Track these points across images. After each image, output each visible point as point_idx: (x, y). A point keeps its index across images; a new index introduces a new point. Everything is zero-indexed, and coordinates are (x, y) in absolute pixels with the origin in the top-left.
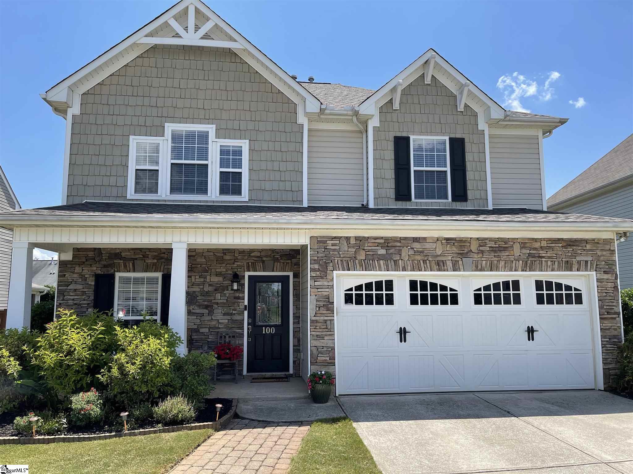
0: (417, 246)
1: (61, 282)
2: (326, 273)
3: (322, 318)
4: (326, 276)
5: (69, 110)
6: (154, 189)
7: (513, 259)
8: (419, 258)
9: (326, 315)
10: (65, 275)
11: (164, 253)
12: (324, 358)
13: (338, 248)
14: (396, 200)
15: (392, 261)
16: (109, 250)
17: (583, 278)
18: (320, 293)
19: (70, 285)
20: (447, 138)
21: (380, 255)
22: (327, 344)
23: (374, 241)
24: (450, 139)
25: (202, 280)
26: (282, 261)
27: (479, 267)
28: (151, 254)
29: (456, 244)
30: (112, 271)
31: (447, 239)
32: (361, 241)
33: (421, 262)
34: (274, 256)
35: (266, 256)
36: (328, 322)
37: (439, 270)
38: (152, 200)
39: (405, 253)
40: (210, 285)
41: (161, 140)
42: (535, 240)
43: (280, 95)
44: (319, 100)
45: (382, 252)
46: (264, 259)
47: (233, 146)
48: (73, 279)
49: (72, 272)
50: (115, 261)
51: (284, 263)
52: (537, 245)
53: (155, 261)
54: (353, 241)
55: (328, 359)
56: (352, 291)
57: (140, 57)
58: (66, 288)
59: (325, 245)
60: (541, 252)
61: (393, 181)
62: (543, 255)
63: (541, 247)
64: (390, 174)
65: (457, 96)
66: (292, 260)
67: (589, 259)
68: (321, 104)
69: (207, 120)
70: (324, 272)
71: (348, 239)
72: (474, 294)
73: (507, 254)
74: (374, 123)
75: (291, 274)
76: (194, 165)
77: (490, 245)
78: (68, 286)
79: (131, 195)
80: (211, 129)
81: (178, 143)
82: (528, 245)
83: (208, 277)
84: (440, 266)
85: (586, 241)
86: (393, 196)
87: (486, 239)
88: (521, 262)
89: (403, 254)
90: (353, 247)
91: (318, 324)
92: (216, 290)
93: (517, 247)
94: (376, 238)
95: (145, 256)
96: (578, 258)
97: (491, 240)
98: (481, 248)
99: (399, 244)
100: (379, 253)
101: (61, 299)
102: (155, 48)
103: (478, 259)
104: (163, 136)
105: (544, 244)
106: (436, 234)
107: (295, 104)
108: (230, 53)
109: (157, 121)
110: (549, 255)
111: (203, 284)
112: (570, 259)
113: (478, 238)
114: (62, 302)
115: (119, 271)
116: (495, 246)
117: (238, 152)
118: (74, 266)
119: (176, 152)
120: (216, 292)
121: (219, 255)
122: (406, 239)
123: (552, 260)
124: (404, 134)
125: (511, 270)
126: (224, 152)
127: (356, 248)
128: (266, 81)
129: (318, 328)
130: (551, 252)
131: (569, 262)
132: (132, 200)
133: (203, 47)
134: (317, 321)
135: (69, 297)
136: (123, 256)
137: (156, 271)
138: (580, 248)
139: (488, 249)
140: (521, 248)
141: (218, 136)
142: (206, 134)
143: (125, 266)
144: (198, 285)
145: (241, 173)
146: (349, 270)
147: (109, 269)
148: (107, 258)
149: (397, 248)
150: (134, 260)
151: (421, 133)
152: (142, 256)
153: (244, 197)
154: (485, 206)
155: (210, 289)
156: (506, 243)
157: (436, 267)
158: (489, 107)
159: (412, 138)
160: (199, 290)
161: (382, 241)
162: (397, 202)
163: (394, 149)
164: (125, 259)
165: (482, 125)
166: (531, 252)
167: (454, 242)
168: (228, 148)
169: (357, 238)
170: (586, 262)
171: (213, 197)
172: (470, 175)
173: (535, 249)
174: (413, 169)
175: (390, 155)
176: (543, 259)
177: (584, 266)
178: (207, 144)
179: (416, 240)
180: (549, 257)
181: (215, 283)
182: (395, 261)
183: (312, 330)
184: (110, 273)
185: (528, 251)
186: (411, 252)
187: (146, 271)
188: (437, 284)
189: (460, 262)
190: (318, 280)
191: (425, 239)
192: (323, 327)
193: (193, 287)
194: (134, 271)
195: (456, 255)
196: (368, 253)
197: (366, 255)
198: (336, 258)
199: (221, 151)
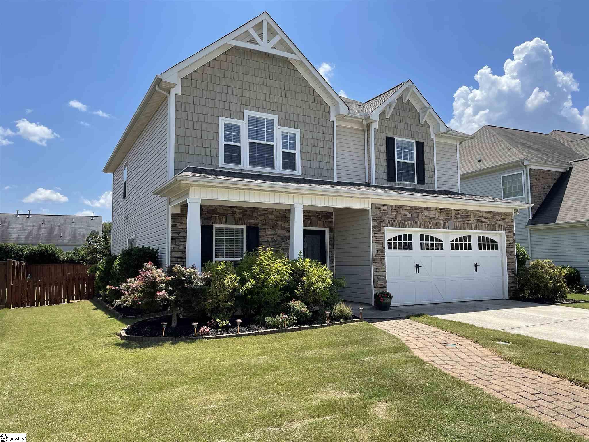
0: (426, 212)
1: (173, 230)
2: (381, 228)
3: (380, 258)
4: (380, 230)
5: (172, 90)
6: (237, 160)
7: (470, 223)
8: (427, 220)
9: (381, 255)
10: (176, 225)
11: (247, 211)
12: (381, 283)
13: (386, 212)
14: (387, 181)
15: (414, 222)
16: (208, 206)
17: (498, 235)
18: (377, 241)
19: (180, 233)
20: (414, 141)
21: (408, 217)
22: (382, 274)
23: (405, 208)
24: (416, 141)
25: (273, 232)
26: (323, 220)
27: (456, 227)
28: (238, 211)
29: (445, 212)
30: (211, 223)
31: (441, 209)
32: (398, 208)
33: (429, 222)
34: (317, 216)
35: (313, 216)
36: (383, 260)
37: (437, 228)
38: (237, 170)
39: (421, 217)
40: (278, 236)
41: (241, 122)
42: (480, 212)
43: (319, 98)
44: (347, 106)
45: (409, 215)
46: (312, 218)
47: (290, 133)
48: (183, 228)
49: (181, 223)
50: (212, 215)
51: (323, 221)
52: (481, 215)
53: (241, 216)
54: (394, 208)
55: (383, 283)
56: (391, 240)
57: (224, 54)
58: (177, 235)
59: (380, 209)
60: (483, 219)
61: (385, 167)
62: (484, 221)
63: (483, 216)
64: (384, 163)
65: (420, 113)
66: (329, 219)
67: (503, 224)
68: (349, 109)
69: (271, 111)
70: (379, 227)
71: (392, 206)
72: (451, 243)
73: (468, 220)
74: (374, 126)
75: (327, 229)
76: (264, 144)
77: (460, 214)
78: (179, 234)
79: (222, 163)
80: (275, 118)
81: (253, 126)
82: (477, 214)
83: (276, 230)
84: (437, 226)
85: (501, 213)
86: (386, 178)
87: (458, 210)
88: (474, 224)
89: (420, 218)
90: (395, 212)
91: (378, 262)
92: (282, 239)
93: (472, 215)
94: (406, 207)
95: (234, 213)
96: (498, 223)
97: (461, 210)
98: (456, 215)
99: (418, 211)
100: (408, 216)
101: (174, 244)
102: (235, 49)
103: (455, 222)
104: (243, 119)
105: (484, 214)
106: (435, 206)
107: (328, 106)
108: (286, 61)
109: (238, 108)
110: (486, 221)
111: (274, 234)
112: (494, 224)
113: (455, 209)
114: (175, 246)
115: (216, 223)
116: (462, 214)
117: (294, 138)
118: (183, 218)
119: (252, 134)
120: (282, 241)
121: (283, 213)
122: (421, 208)
123: (487, 224)
124: (392, 136)
125: (470, 230)
126: (284, 137)
127: (396, 212)
128: (310, 87)
129: (377, 264)
130: (487, 219)
131: (495, 225)
132: (223, 168)
133: (268, 53)
134: (376, 260)
135: (180, 243)
136: (218, 212)
137: (242, 224)
138: (499, 217)
139: (460, 216)
140: (475, 216)
141: (280, 125)
142: (272, 122)
143: (220, 219)
144: (271, 235)
145: (296, 153)
146: (392, 227)
147: (209, 221)
148: (207, 212)
149: (417, 213)
150: (226, 215)
151: (401, 136)
152: (232, 212)
153: (298, 172)
154: (434, 188)
155: (279, 238)
156: (468, 213)
157: (435, 226)
158: (439, 123)
159: (396, 139)
160: (270, 239)
161: (409, 209)
162: (388, 182)
163: (386, 145)
164: (220, 214)
165: (432, 135)
166: (479, 219)
167: (444, 211)
168: (287, 134)
169: (397, 206)
170: (502, 225)
171: (278, 170)
172: (426, 167)
173: (480, 217)
174: (397, 160)
175: (383, 149)
176: (484, 223)
177: (500, 228)
178: (273, 129)
179: (426, 209)
180: (487, 222)
181: (281, 234)
182: (416, 222)
183: (374, 265)
184: (209, 224)
185: (477, 218)
186: (424, 216)
187: (234, 224)
188: (433, 237)
189: (447, 224)
190: (376, 233)
191: (430, 208)
192: (379, 263)
193: (267, 237)
194: (227, 224)
195: (444, 219)
196: (402, 216)
197: (402, 217)
198: (386, 219)
199: (282, 135)
